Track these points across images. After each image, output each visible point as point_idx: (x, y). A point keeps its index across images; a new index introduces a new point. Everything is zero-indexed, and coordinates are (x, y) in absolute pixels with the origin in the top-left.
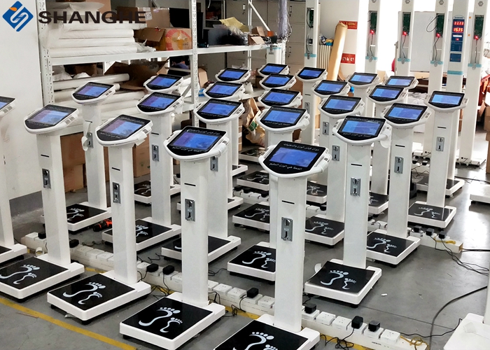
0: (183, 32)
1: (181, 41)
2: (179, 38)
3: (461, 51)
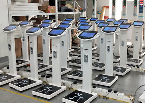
0: (53, 7)
1: (53, 10)
2: (52, 9)
3: (143, 9)
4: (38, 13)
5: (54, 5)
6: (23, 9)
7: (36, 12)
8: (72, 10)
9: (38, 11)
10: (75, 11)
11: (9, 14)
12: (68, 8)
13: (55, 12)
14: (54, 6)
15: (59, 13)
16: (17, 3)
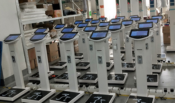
1: (59, 14)
3: (154, 3)
4: (46, 18)
5: (59, 8)
6: (32, 16)
7: (45, 17)
8: (75, 13)
9: (47, 17)
10: (78, 13)
11: (20, 22)
12: (70, 11)
13: (61, 16)
14: (59, 10)
15: (65, 17)
16: (26, 10)
